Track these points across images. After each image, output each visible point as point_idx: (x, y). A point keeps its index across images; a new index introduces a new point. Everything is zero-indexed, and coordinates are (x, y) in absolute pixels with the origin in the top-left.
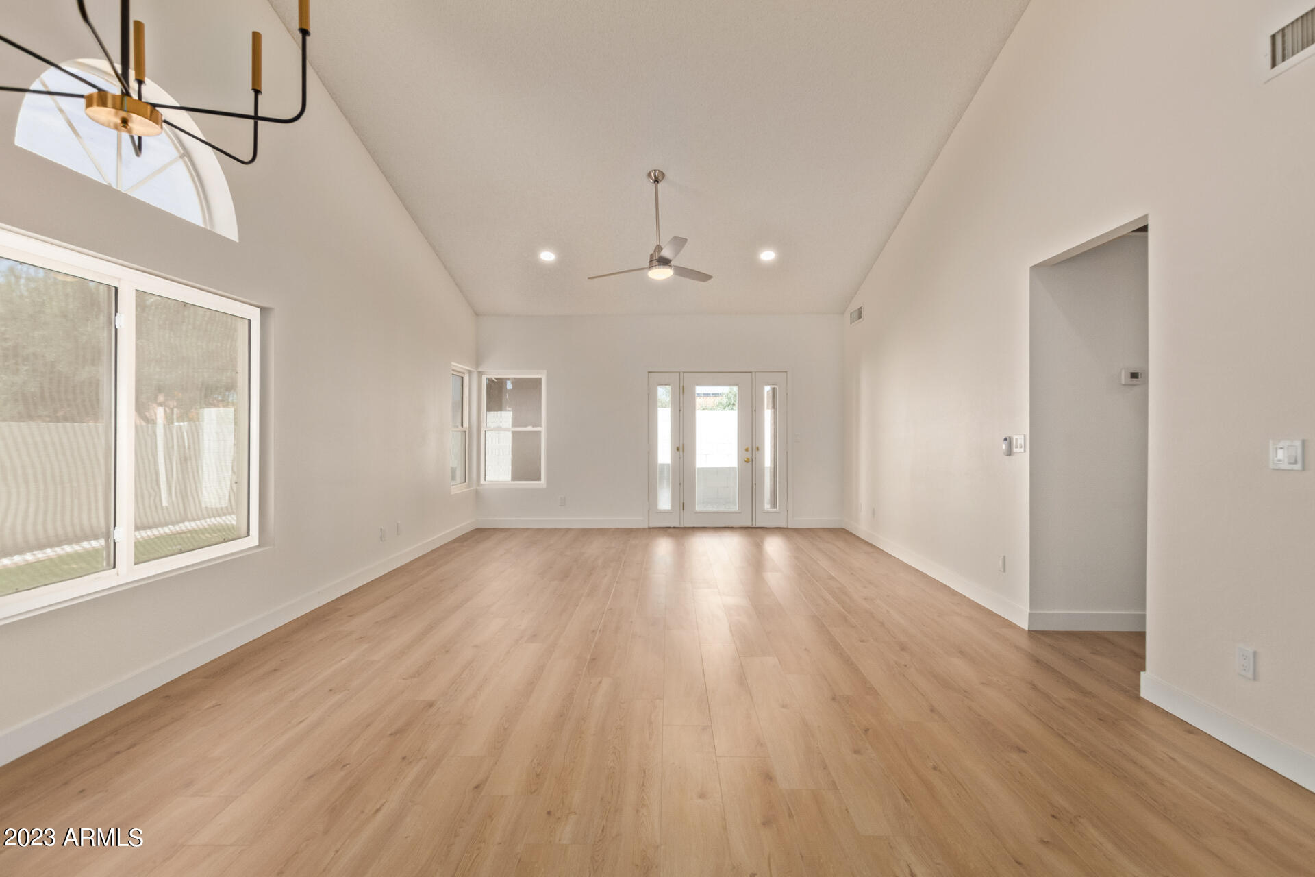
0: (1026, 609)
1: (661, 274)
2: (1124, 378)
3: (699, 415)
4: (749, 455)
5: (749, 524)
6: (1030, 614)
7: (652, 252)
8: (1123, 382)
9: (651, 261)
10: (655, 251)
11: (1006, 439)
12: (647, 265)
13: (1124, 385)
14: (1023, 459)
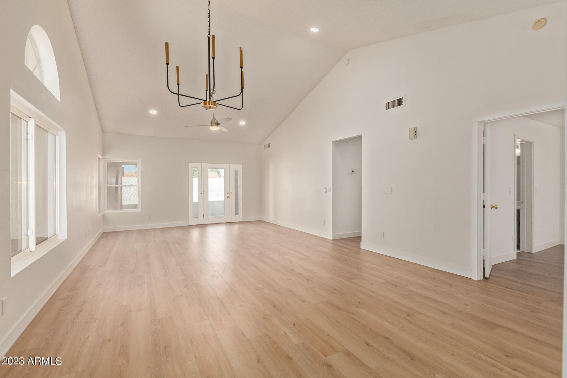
0: (331, 234)
1: (215, 128)
2: (351, 172)
3: (210, 180)
4: (228, 195)
5: (229, 221)
6: (332, 235)
7: (212, 120)
8: (351, 173)
9: (212, 123)
10: (213, 120)
11: (325, 188)
12: (209, 124)
13: (351, 174)
14: (330, 194)
